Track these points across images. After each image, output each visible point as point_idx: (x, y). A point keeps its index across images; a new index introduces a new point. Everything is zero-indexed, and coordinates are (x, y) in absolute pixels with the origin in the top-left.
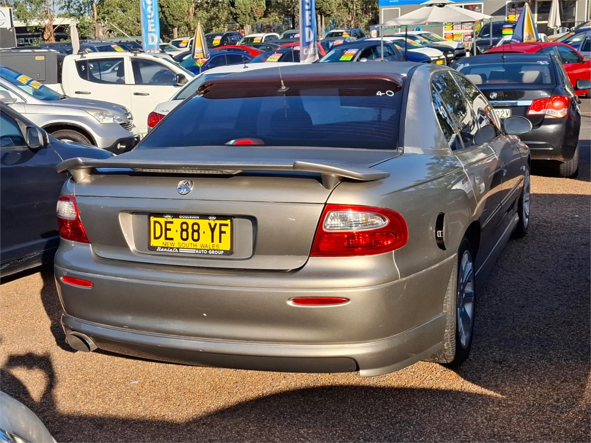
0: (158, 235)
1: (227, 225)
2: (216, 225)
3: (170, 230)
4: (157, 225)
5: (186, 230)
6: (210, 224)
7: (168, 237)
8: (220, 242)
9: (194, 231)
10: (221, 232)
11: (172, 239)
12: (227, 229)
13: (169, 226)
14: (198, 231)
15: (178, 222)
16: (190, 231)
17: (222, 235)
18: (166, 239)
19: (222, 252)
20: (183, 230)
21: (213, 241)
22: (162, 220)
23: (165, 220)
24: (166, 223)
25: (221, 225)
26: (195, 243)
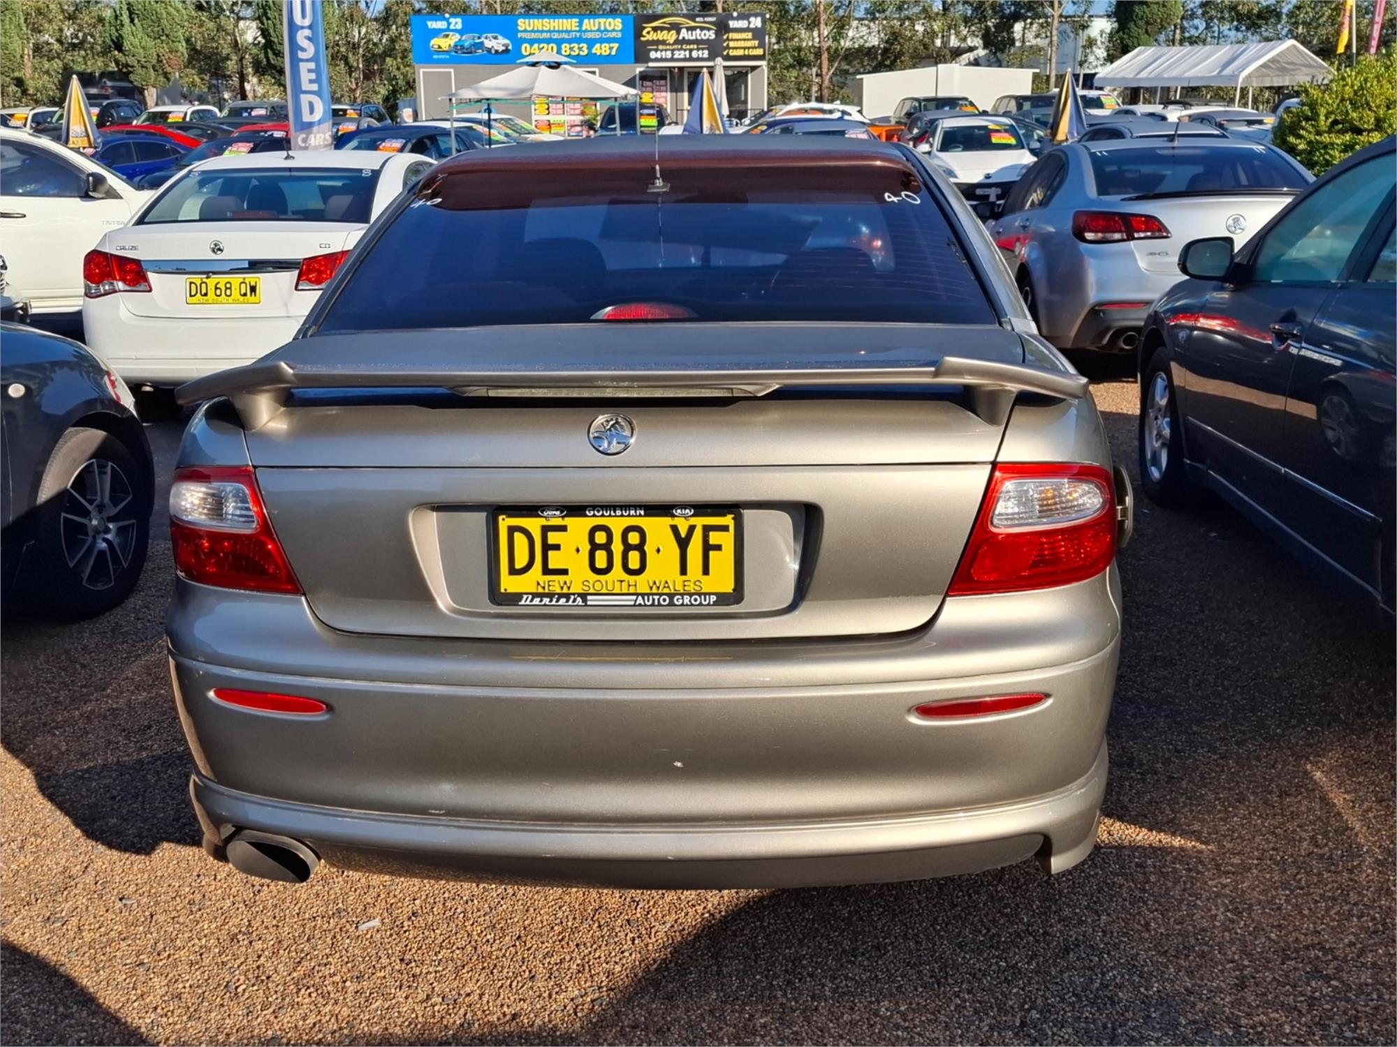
0: (520, 562)
1: (725, 528)
2: (692, 529)
3: (557, 547)
4: (519, 538)
5: (607, 547)
6: (675, 529)
7: (551, 566)
8: (706, 571)
9: (628, 548)
10: (707, 548)
11: (564, 572)
12: (726, 540)
13: (553, 538)
14: (640, 547)
15: (579, 527)
16: (617, 547)
17: (712, 553)
18: (546, 571)
19: (713, 598)
20: (595, 547)
21: (683, 571)
22: (534, 525)
23: (543, 522)
24: (545, 530)
25: (707, 529)
26: (632, 579)
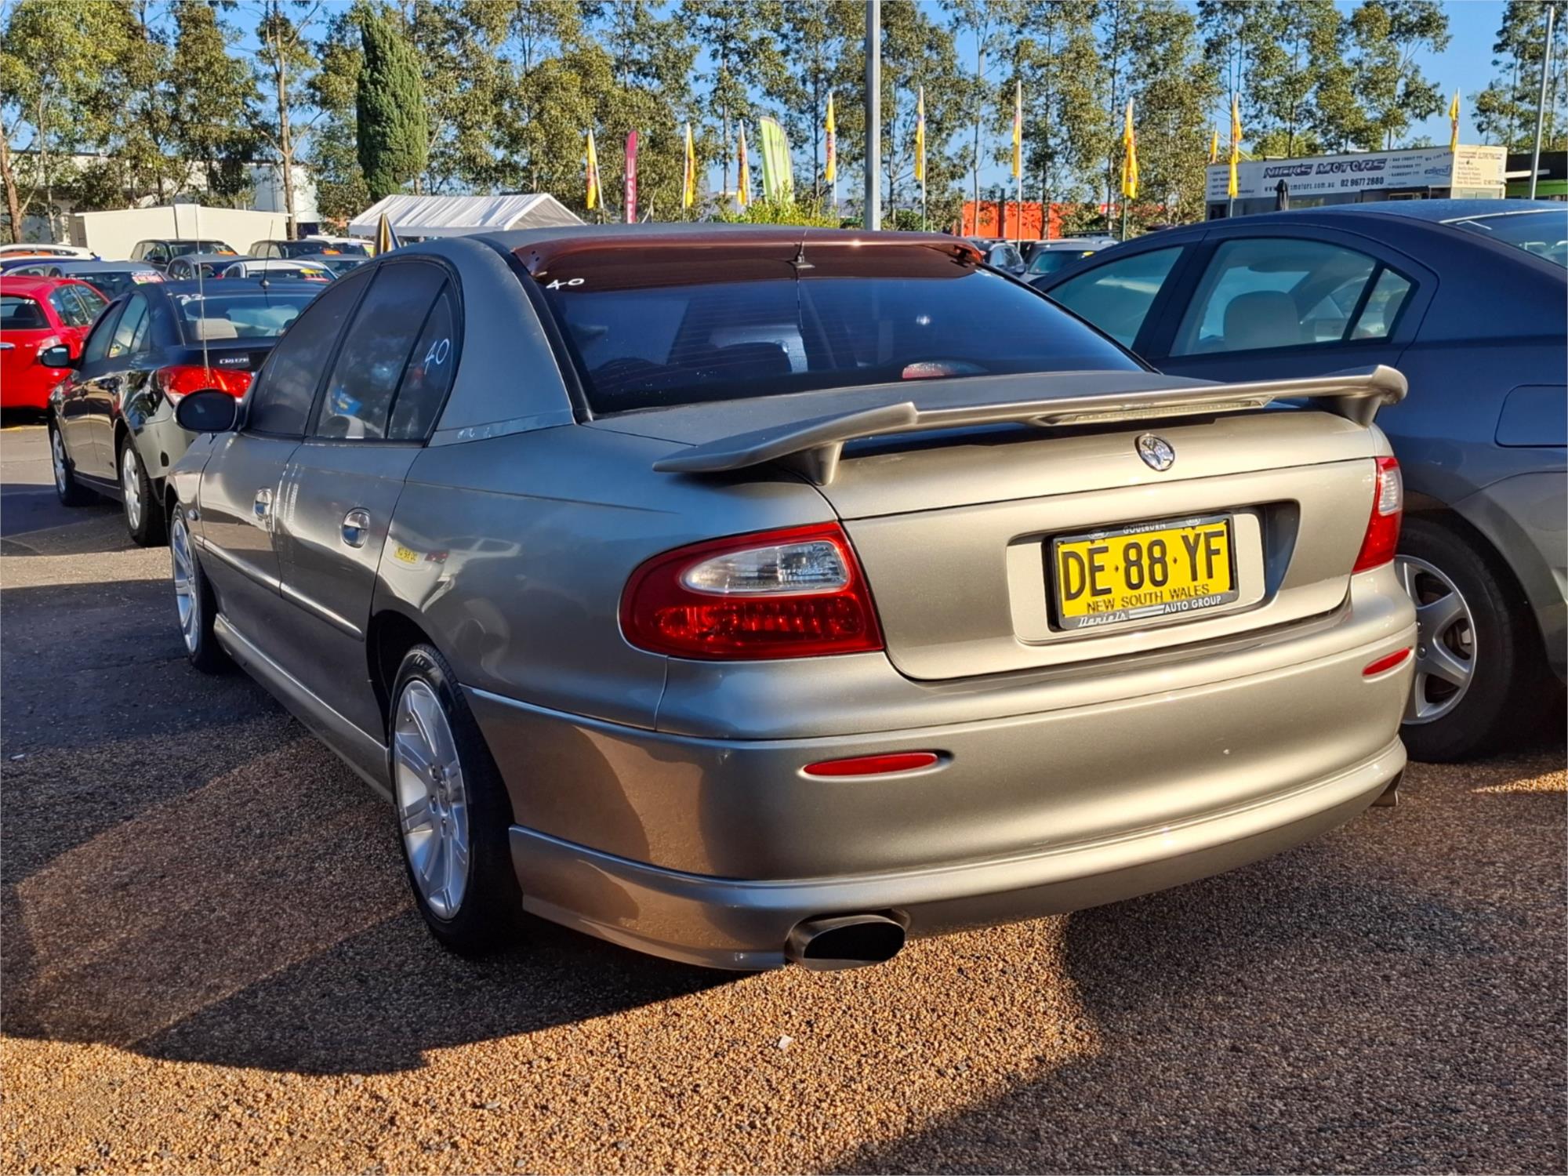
0: (1074, 590)
1: (1219, 534)
2: (1198, 536)
3: (1101, 568)
4: (1073, 564)
5: (1138, 563)
6: (1185, 538)
7: (1099, 587)
8: (1210, 576)
9: (1153, 561)
10: (1211, 553)
11: (1108, 591)
12: (1219, 543)
13: (1099, 560)
14: (1162, 560)
15: (1116, 544)
16: (1145, 562)
17: (1213, 557)
18: (1096, 592)
19: (1219, 598)
20: (1129, 563)
21: (1194, 578)
22: (1081, 548)
23: (1088, 545)
24: (1092, 552)
25: (1208, 536)
26: (1158, 589)
